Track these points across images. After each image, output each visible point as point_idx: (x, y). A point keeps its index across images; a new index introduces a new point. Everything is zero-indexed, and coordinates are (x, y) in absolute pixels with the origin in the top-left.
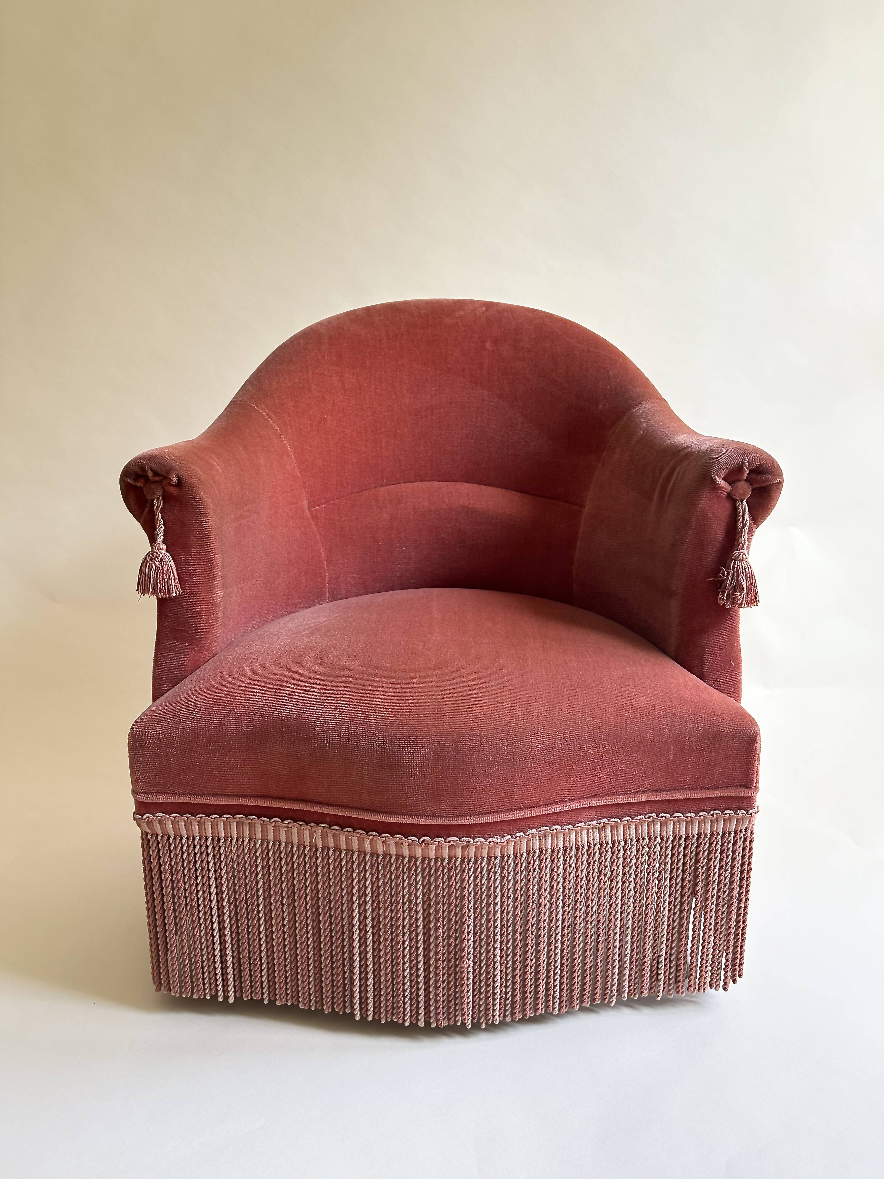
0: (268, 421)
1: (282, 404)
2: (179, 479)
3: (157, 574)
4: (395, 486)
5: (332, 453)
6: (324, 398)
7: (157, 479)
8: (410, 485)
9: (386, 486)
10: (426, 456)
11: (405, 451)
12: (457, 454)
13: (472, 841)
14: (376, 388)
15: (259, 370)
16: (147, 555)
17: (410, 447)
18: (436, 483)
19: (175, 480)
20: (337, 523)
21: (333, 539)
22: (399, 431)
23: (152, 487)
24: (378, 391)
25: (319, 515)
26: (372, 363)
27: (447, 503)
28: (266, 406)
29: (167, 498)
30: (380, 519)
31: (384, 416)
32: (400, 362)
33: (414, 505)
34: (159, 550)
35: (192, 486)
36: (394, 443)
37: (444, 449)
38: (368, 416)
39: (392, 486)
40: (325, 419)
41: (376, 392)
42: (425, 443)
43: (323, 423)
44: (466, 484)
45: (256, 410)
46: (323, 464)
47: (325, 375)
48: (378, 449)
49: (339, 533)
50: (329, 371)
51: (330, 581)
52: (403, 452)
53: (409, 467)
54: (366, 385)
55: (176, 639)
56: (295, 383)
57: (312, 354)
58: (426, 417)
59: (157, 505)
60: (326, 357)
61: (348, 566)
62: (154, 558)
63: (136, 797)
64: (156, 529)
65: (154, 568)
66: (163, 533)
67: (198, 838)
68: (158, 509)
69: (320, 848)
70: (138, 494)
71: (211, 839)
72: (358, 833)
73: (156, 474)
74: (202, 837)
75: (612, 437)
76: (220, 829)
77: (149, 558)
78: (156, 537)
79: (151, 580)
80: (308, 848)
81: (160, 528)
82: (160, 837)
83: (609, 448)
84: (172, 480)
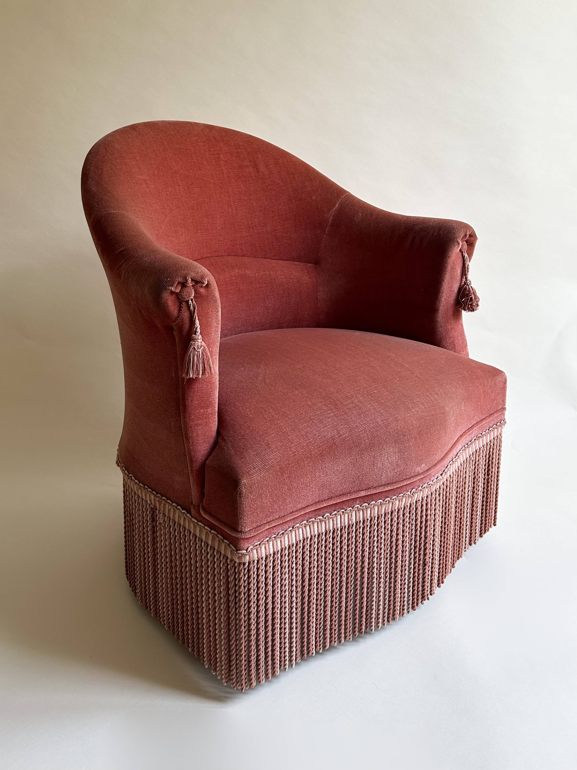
19: (206, 283)
29: (196, 298)
34: (199, 340)
62: (199, 347)
63: (243, 536)
64: (195, 324)
65: (201, 354)
66: (199, 326)
67: (280, 551)
68: (194, 308)
69: (355, 524)
70: (173, 299)
71: (288, 548)
72: (379, 503)
73: (192, 280)
74: (282, 548)
75: (331, 218)
76: (293, 538)
77: (196, 348)
78: (196, 330)
79: (200, 364)
80: (347, 527)
81: (197, 322)
82: (256, 562)
83: (332, 225)
84: (203, 283)
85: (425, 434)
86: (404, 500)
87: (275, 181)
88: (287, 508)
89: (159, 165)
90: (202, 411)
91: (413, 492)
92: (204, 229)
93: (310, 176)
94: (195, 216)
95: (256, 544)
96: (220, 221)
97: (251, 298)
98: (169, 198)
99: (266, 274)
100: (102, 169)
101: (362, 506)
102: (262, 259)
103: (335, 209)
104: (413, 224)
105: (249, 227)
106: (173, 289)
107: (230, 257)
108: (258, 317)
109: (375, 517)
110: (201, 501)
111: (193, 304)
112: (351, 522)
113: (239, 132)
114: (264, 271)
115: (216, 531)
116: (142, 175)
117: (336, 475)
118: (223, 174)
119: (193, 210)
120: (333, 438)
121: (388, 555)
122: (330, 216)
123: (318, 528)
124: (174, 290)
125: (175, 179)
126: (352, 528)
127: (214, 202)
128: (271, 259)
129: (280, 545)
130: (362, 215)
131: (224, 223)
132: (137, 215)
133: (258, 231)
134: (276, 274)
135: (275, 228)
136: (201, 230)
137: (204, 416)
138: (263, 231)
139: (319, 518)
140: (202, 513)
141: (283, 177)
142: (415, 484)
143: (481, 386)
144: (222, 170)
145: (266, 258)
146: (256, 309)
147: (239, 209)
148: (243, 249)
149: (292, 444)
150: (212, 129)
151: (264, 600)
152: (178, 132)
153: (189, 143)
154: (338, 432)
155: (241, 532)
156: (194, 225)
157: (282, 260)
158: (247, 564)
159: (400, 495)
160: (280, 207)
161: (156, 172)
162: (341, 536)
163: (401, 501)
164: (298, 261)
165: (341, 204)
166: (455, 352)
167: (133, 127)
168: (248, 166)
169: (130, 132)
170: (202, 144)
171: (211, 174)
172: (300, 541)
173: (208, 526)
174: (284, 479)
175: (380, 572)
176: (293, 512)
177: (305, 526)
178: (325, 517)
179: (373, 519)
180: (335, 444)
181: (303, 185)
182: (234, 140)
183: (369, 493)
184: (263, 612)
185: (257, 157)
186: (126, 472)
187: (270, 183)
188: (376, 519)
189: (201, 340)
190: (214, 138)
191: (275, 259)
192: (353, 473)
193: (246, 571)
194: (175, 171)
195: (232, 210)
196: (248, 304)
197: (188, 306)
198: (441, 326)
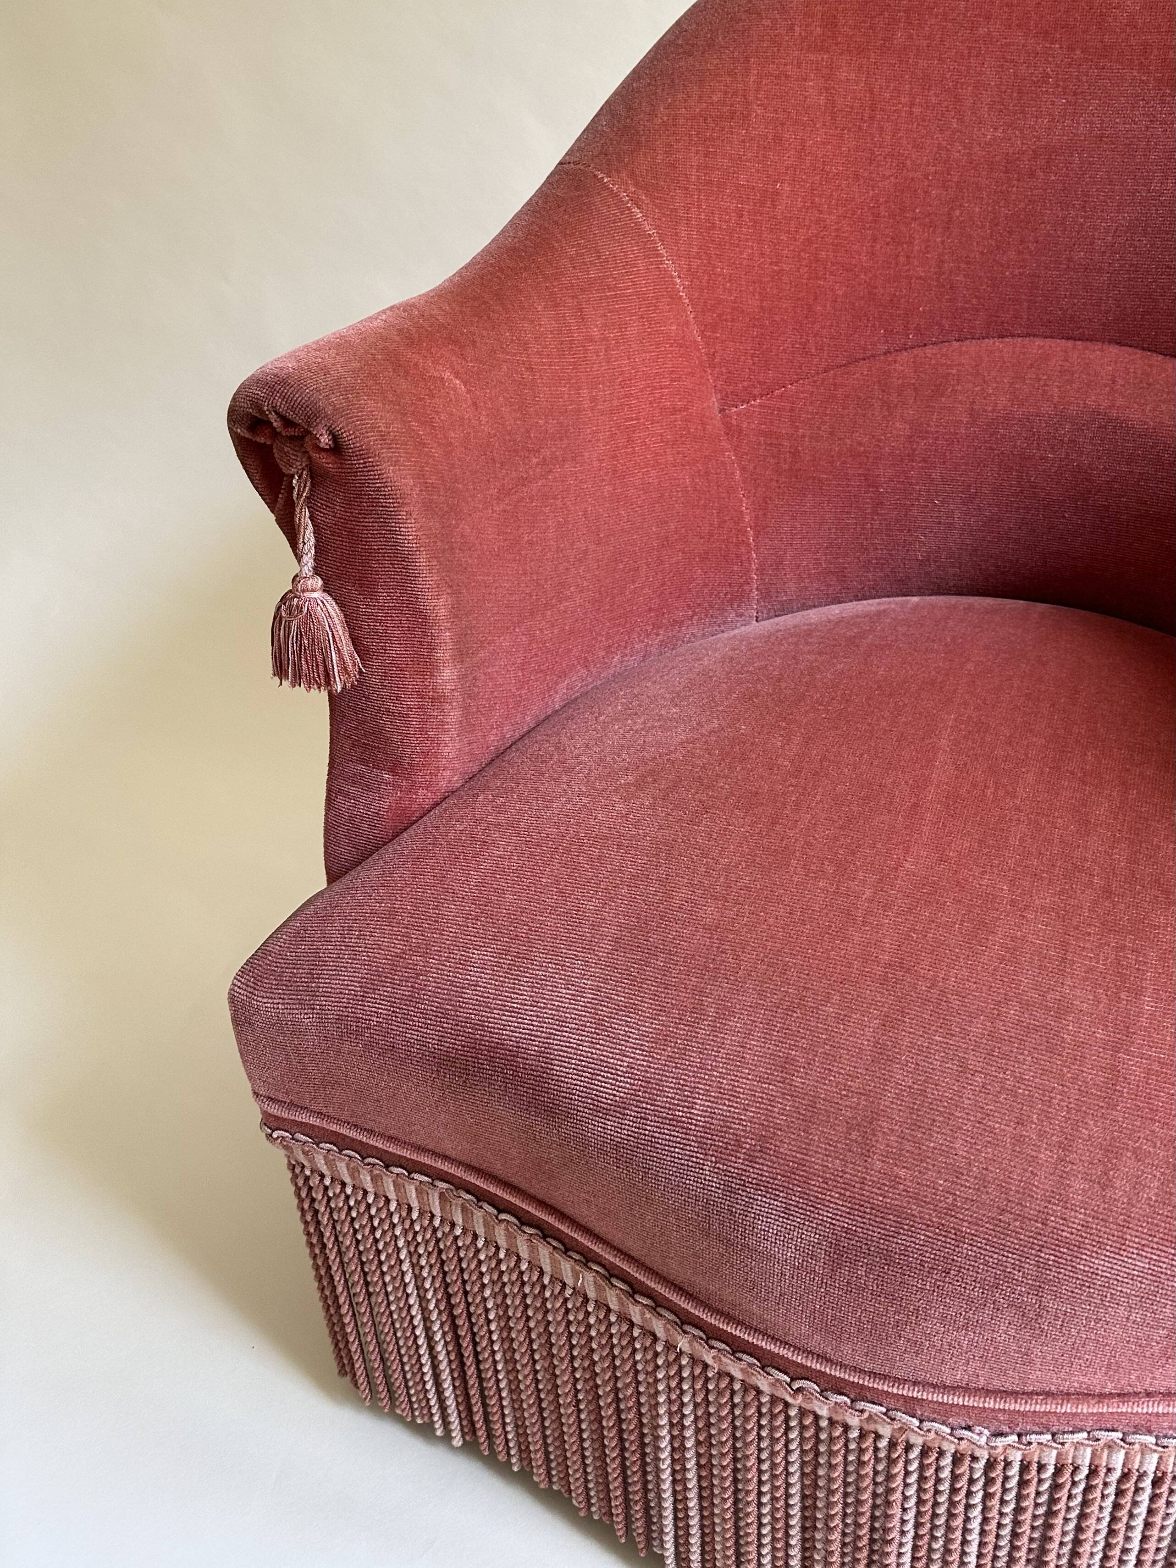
0: (631, 215)
1: (673, 166)
2: (335, 438)
3: (301, 645)
4: (935, 349)
5: (785, 279)
6: (778, 139)
7: (291, 432)
8: (971, 347)
9: (912, 348)
10: (1021, 274)
11: (968, 263)
12: (1100, 270)
13: (917, 1423)
14: (912, 104)
15: (636, 74)
16: (281, 601)
17: (982, 253)
18: (1038, 342)
19: (325, 440)
20: (786, 443)
21: (772, 480)
22: (957, 213)
23: (286, 449)
24: (917, 110)
25: (745, 425)
26: (911, 37)
27: (1056, 399)
28: (632, 175)
29: (316, 475)
30: (885, 434)
31: (926, 177)
32: (982, 31)
33: (973, 403)
34: (303, 591)
35: (363, 454)
36: (943, 242)
37: (1070, 260)
38: (885, 178)
39: (929, 350)
40: (777, 193)
41: (911, 113)
42: (1022, 242)
43: (769, 204)
44: (1114, 350)
45: (605, 187)
46: (762, 307)
47: (787, 77)
48: (902, 259)
49: (786, 467)
50: (799, 67)
51: (761, 571)
52: (962, 266)
53: (974, 301)
54: (887, 95)
55: (363, 762)
56: (712, 104)
57: (764, 22)
58: (1032, 174)
59: (299, 486)
60: (797, 29)
61: (803, 538)
62: (294, 610)
65: (294, 632)
81: (310, 540)
111: (299, 488)
124: (248, 435)
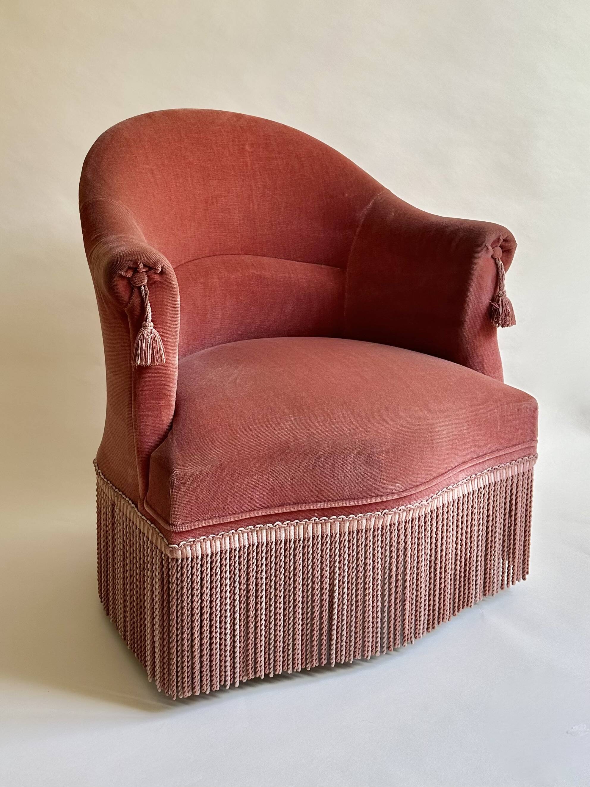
2: (162, 269)
19: (160, 269)
23: (141, 276)
28: (122, 201)
29: (150, 284)
34: (150, 327)
45: (118, 205)
62: (149, 334)
63: (174, 529)
64: (146, 311)
65: (150, 342)
66: (151, 313)
67: (219, 553)
68: (146, 294)
69: (311, 538)
70: (125, 284)
71: (229, 551)
72: (340, 518)
73: (145, 266)
74: (222, 551)
75: (364, 217)
76: (236, 542)
77: (145, 335)
78: (147, 317)
79: (149, 351)
80: (302, 540)
81: (149, 309)
82: (190, 559)
83: (363, 225)
84: (157, 270)
85: (401, 450)
86: (373, 520)
87: (305, 176)
88: (228, 508)
89: (171, 155)
90: (154, 402)
91: (385, 513)
92: (219, 225)
93: (346, 171)
94: (208, 210)
95: (190, 540)
96: (239, 217)
97: (266, 302)
98: (178, 189)
99: (285, 276)
100: (102, 157)
101: (321, 519)
102: (283, 260)
103: (368, 208)
104: (445, 226)
105: (272, 224)
106: (122, 273)
107: (247, 256)
108: (274, 323)
109: (336, 534)
110: (146, 494)
111: (145, 290)
112: (307, 535)
113: (272, 122)
114: (283, 273)
115: (155, 525)
116: (148, 164)
117: (288, 481)
118: (247, 165)
119: (207, 203)
120: (287, 442)
121: (354, 580)
122: (362, 215)
123: (267, 535)
124: (124, 274)
125: (189, 170)
126: (308, 542)
127: (233, 196)
128: (296, 261)
129: (219, 547)
130: (395, 215)
131: (243, 219)
132: (130, 204)
133: (281, 229)
134: (297, 276)
135: (301, 227)
136: (214, 225)
137: (156, 407)
138: (287, 230)
139: (268, 525)
140: (145, 506)
141: (315, 171)
142: (388, 504)
143: (497, 410)
144: (246, 161)
145: (288, 259)
146: (272, 314)
147: (261, 203)
148: (264, 248)
149: (239, 442)
150: (241, 118)
151: (199, 603)
152: (199, 121)
153: (211, 132)
154: (295, 436)
155: (173, 525)
156: (207, 219)
157: (307, 262)
158: (180, 561)
159: (367, 514)
160: (309, 204)
161: (166, 162)
162: (295, 549)
163: (369, 521)
164: (324, 265)
165: (375, 204)
166: (484, 373)
167: (149, 116)
168: (276, 158)
169: (144, 119)
170: (225, 134)
171: (233, 165)
172: (244, 547)
173: (149, 520)
174: (225, 477)
175: (344, 597)
176: (236, 513)
177: (251, 532)
178: (275, 525)
179: (334, 536)
180: (289, 447)
181: (336, 180)
182: (264, 130)
183: (328, 506)
184: (198, 616)
185: (287, 149)
186: (97, 468)
187: (299, 177)
188: (338, 536)
189: (152, 328)
190: (241, 128)
191: (300, 261)
192: (309, 481)
193: (179, 569)
194: (190, 161)
195: (253, 205)
196: (263, 308)
197: (140, 292)
198: (468, 342)
